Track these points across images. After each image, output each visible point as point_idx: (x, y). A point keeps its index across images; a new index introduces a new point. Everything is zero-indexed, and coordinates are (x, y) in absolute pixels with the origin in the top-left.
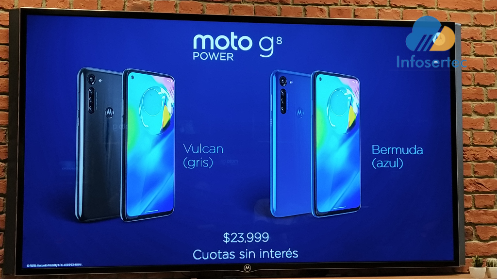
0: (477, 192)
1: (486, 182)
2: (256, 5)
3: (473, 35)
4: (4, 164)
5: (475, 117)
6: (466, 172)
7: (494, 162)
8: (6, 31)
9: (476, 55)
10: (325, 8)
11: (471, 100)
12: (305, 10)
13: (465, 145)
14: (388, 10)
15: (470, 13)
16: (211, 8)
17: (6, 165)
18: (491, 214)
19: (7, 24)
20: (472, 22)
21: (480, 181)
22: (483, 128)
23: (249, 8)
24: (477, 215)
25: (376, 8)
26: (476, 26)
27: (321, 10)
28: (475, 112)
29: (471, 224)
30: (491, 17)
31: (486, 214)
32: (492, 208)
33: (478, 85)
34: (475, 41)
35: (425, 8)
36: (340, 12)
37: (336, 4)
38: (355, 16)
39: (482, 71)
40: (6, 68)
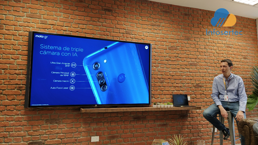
0: (155, 86)
1: (157, 84)
2: (100, 35)
3: (154, 47)
4: (25, 76)
5: (155, 68)
6: (152, 81)
7: (159, 79)
8: (27, 38)
9: (155, 52)
10: (118, 38)
11: (153, 63)
12: (113, 38)
13: (152, 75)
14: (134, 39)
15: (154, 41)
16: (88, 35)
17: (26, 76)
18: (158, 92)
19: (28, 36)
20: (154, 44)
21: (155, 83)
22: (156, 70)
23: (98, 36)
24: (155, 92)
25: (131, 39)
26: (155, 45)
27: (117, 38)
28: (155, 66)
29: (153, 94)
30: (159, 43)
31: (156, 92)
32: (158, 90)
33: (155, 59)
34: (155, 49)
35: (143, 39)
36: (122, 39)
37: (121, 37)
38: (126, 40)
39: (156, 56)
40: (27, 48)
